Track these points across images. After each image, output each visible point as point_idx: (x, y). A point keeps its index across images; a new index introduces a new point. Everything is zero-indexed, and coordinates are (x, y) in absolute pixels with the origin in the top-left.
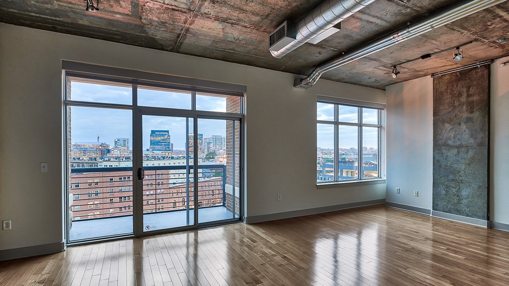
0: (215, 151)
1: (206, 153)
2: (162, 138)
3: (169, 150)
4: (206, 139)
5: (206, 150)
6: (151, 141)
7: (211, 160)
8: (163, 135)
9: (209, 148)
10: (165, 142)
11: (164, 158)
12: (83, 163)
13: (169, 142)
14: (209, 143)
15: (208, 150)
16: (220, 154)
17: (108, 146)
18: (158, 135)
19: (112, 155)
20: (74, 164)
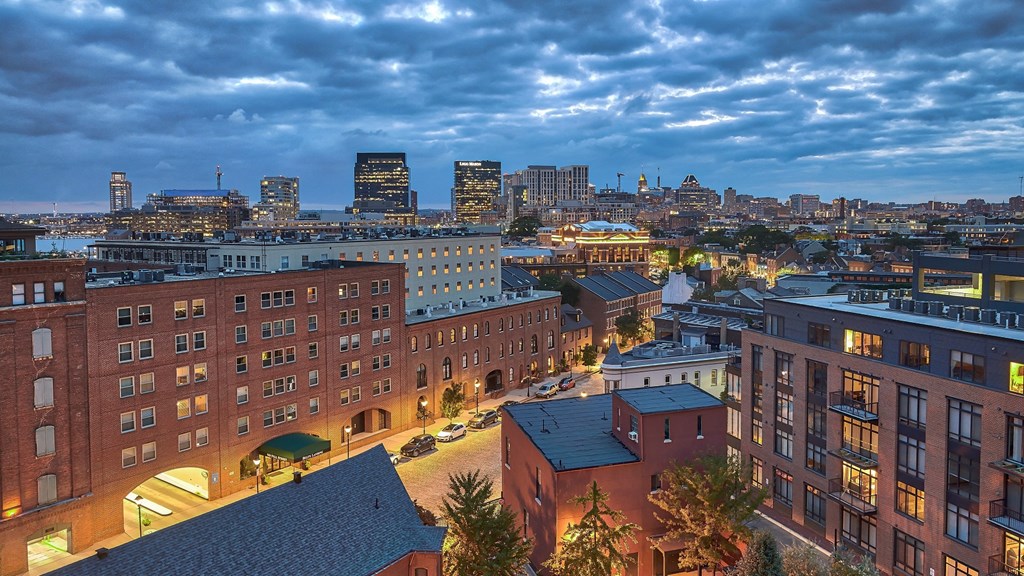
0: (535, 211)
1: (511, 217)
2: (387, 175)
3: (407, 212)
4: (511, 176)
5: (510, 210)
6: (357, 185)
7: (525, 239)
8: (390, 168)
9: (518, 203)
10: (396, 188)
11: (390, 234)
12: (169, 248)
13: (406, 188)
14: (519, 190)
15: (516, 212)
16: (550, 223)
17: (243, 200)
18: (377, 166)
19: (255, 224)
20: (145, 251)
